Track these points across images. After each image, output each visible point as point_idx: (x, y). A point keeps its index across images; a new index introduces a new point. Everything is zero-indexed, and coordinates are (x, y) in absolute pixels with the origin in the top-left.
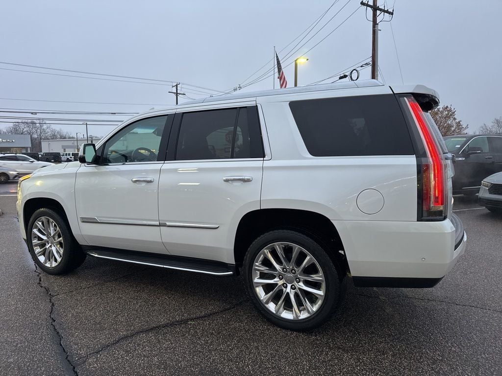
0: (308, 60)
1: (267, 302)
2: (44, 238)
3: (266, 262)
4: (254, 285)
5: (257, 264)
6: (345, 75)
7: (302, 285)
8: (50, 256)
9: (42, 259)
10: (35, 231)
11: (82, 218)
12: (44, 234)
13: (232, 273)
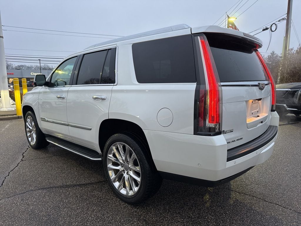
0: (236, 18)
1: (115, 182)
2: (31, 128)
3: (114, 155)
4: (108, 169)
5: (109, 155)
7: (131, 173)
8: (32, 139)
9: (30, 139)
10: (27, 123)
11: (41, 118)
12: (30, 126)
13: (101, 159)
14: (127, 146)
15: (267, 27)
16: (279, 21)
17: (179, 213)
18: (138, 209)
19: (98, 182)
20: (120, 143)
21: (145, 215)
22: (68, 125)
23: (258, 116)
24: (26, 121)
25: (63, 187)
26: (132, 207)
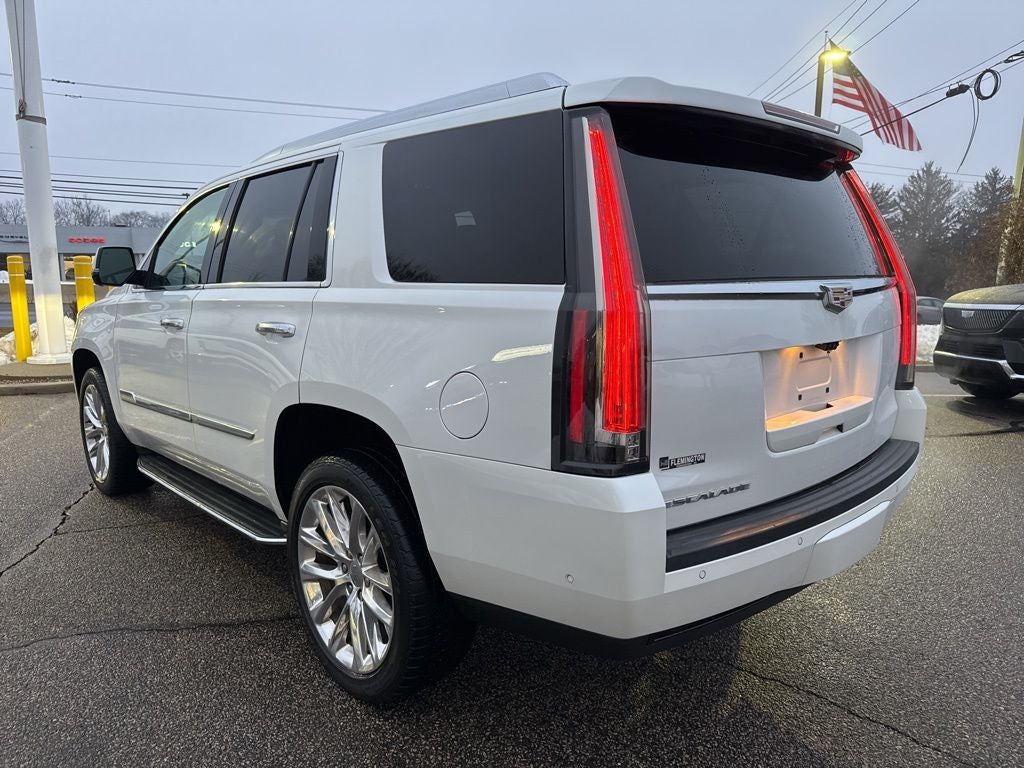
1: (321, 621)
2: (97, 424)
3: (320, 531)
4: (302, 575)
6: (962, 86)
7: (369, 596)
8: (101, 462)
9: (94, 461)
10: (86, 408)
11: (122, 393)
12: (95, 418)
13: (285, 540)
14: (354, 501)
15: (965, 83)
16: (1007, 61)
17: (527, 742)
18: (386, 719)
19: (280, 619)
20: (334, 490)
21: (406, 742)
22: (191, 421)
23: (828, 406)
24: (83, 403)
25: (158, 631)
26: (370, 709)
